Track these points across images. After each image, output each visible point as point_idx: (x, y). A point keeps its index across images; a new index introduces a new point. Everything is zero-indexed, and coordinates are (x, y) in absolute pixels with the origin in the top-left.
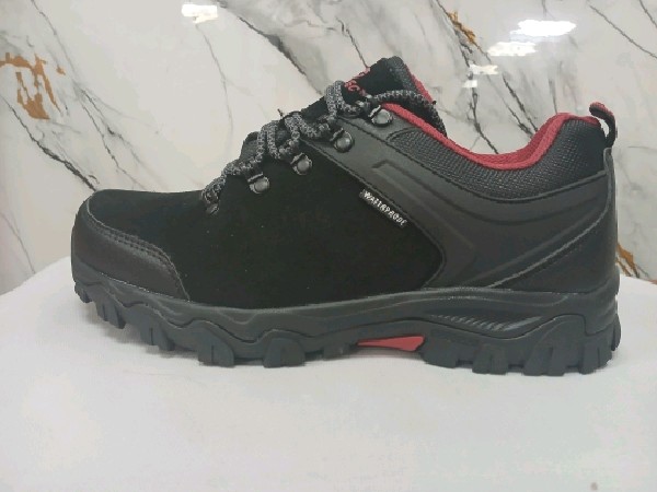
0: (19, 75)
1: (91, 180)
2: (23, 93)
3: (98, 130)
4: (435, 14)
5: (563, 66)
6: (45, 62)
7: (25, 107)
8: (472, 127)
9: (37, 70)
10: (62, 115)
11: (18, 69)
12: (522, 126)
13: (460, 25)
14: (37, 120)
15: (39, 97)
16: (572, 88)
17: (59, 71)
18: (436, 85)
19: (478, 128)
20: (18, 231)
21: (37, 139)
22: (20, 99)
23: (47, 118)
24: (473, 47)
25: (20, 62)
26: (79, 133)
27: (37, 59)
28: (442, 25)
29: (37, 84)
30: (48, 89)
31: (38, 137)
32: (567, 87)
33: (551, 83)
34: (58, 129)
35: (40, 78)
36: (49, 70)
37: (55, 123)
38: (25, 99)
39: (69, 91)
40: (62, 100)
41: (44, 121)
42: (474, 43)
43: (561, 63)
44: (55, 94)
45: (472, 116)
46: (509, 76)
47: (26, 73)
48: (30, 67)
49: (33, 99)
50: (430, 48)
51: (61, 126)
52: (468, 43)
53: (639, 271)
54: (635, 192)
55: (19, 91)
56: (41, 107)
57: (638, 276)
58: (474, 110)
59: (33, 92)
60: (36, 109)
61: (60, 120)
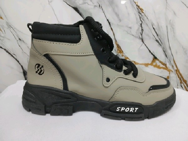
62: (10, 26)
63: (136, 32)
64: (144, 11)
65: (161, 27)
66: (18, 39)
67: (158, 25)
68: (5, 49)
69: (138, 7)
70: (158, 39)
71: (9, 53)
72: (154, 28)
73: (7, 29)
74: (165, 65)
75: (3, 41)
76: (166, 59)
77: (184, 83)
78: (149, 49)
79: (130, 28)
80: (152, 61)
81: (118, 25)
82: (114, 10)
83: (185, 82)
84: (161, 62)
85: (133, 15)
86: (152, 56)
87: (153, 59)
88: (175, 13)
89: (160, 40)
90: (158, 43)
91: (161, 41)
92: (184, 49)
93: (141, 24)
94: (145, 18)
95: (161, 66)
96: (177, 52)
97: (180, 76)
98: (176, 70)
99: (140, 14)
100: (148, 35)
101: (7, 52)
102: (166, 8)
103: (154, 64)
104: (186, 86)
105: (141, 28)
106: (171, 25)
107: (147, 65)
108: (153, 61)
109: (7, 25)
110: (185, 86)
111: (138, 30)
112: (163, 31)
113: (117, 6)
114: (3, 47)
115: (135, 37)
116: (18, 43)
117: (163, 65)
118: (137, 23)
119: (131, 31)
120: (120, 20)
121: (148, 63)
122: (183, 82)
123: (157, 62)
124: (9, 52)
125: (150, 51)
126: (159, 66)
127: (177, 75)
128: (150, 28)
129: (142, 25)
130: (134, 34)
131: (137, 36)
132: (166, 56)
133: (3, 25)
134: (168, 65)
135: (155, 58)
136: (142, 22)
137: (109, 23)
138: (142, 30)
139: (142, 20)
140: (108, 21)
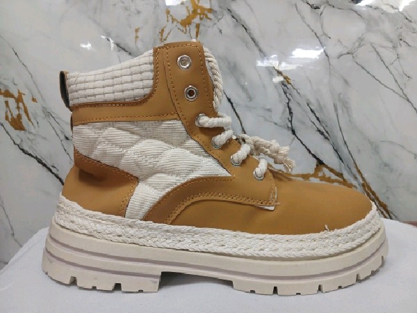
1: (54, 170)
2: (9, 113)
3: (59, 137)
5: (341, 96)
6: (24, 94)
7: (9, 122)
8: (291, 132)
9: (19, 100)
10: (35, 127)
11: (6, 99)
12: (319, 131)
13: (281, 73)
14: (18, 131)
15: (19, 116)
16: (347, 108)
17: (34, 100)
18: (268, 108)
19: (294, 132)
22: (7, 118)
23: (25, 130)
24: (289, 86)
25: (7, 94)
26: (45, 138)
27: (19, 92)
28: (271, 73)
29: (18, 108)
30: (26, 112)
31: (18, 142)
32: (344, 108)
33: (335, 106)
34: (31, 137)
35: (21, 105)
36: (27, 99)
37: (30, 133)
38: (10, 117)
39: (40, 113)
40: (35, 119)
41: (23, 131)
42: (289, 83)
43: (340, 94)
44: (30, 115)
45: (290, 126)
46: (310, 102)
47: (12, 101)
48: (14, 98)
49: (15, 117)
50: (264, 86)
51: (34, 135)
52: (286, 83)
53: (391, 215)
54: (386, 168)
55: (6, 112)
56: (21, 123)
57: (391, 219)
58: (291, 121)
59: (15, 113)
60: (17, 124)
61: (33, 130)
62: (48, 114)
63: (281, 118)
64: (291, 82)
65: (324, 106)
66: (63, 137)
67: (319, 104)
68: (36, 158)
69: (279, 75)
70: (322, 129)
71: (44, 165)
72: (312, 111)
73: (44, 118)
74: (341, 175)
75: (34, 142)
76: (340, 164)
77: (382, 209)
78: (306, 147)
79: (269, 110)
80: (316, 169)
81: (247, 106)
82: (238, 81)
83: (384, 206)
84: (331, 170)
86: (314, 161)
87: (317, 165)
88: (346, 82)
89: (325, 130)
90: (322, 137)
91: (327, 132)
92: (371, 143)
93: (288, 103)
94: (294, 92)
95: (334, 177)
96: (359, 151)
97: (372, 196)
98: (363, 185)
99: (285, 86)
100: (303, 123)
101: (40, 161)
102: (330, 73)
103: (320, 174)
105: (288, 109)
106: (342, 104)
107: (306, 177)
108: (317, 169)
109: (43, 112)
111: (284, 111)
112: (329, 114)
113: (243, 74)
114: (33, 154)
115: (280, 126)
116: (63, 146)
117: (337, 176)
118: (281, 102)
119: (271, 117)
120: (250, 99)
121: (309, 174)
123: (325, 170)
124: (44, 162)
125: (309, 151)
126: (329, 178)
128: (304, 111)
129: (290, 105)
130: (278, 121)
131: (283, 124)
132: (341, 159)
133: (36, 113)
134: (346, 176)
135: (320, 163)
136: (289, 100)
137: (232, 104)
138: (291, 113)
139: (289, 97)
140: (229, 100)
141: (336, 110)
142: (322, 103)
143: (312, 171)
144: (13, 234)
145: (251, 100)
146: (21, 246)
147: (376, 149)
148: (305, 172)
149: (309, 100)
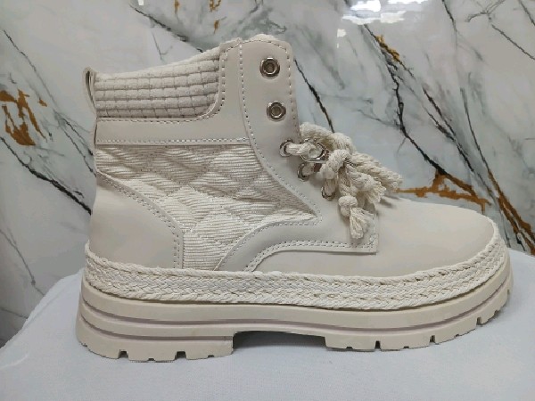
0: (5, 108)
2: (10, 123)
3: (80, 152)
4: (365, 38)
5: (471, 77)
6: (28, 96)
7: (12, 135)
8: (400, 130)
9: (21, 104)
10: (46, 141)
11: (3, 103)
12: (440, 128)
13: (386, 47)
14: (24, 147)
15: (24, 127)
16: (479, 94)
17: (41, 103)
18: (368, 97)
19: (403, 129)
20: (15, 243)
21: (25, 162)
22: (8, 129)
23: (33, 144)
24: (398, 65)
25: (5, 96)
26: (63, 155)
27: (20, 93)
28: (371, 47)
29: (21, 115)
30: (33, 119)
31: (26, 161)
32: (475, 93)
33: (462, 91)
34: (44, 154)
35: (25, 111)
36: (32, 102)
37: (41, 148)
38: (12, 129)
39: (52, 120)
40: (46, 128)
41: (31, 146)
42: (398, 60)
43: (470, 74)
44: (39, 124)
45: (399, 122)
46: (428, 86)
47: (12, 107)
48: (15, 101)
49: (19, 128)
50: (362, 67)
51: (46, 150)
52: (393, 61)
54: (532, 175)
55: (6, 122)
56: (27, 135)
58: (400, 116)
59: (19, 122)
61: (44, 145)
62: (63, 121)
63: (386, 112)
64: (400, 58)
65: (448, 92)
66: (85, 152)
67: (441, 90)
68: (53, 182)
69: (384, 49)
70: (442, 123)
71: (62, 189)
72: (430, 99)
73: (58, 128)
74: (468, 187)
75: (48, 161)
76: (469, 173)
77: (523, 231)
78: (422, 152)
79: (370, 101)
80: (434, 181)
81: (337, 96)
82: (324, 61)
83: (527, 228)
84: (456, 181)
85: (374, 69)
86: (433, 170)
87: (437, 176)
88: (479, 56)
89: (449, 126)
90: (443, 135)
91: (451, 128)
92: (512, 142)
93: (397, 90)
94: (406, 74)
95: (460, 190)
96: (495, 153)
97: (511, 215)
98: (499, 200)
99: (390, 63)
100: (416, 117)
102: (457, 45)
103: (441, 188)
104: (530, 239)
105: (396, 98)
106: (474, 86)
107: (421, 192)
108: (437, 181)
109: (56, 118)
110: (526, 239)
111: (389, 104)
113: (332, 51)
114: (47, 177)
115: (384, 123)
116: (87, 164)
117: (465, 189)
118: (386, 89)
119: (372, 111)
120: (343, 86)
121: (425, 188)
122: (520, 229)
123: (447, 181)
125: (426, 157)
126: (454, 192)
127: (502, 212)
128: (419, 99)
129: (399, 92)
130: (382, 116)
131: (389, 120)
133: (47, 121)
134: (477, 188)
135: (441, 172)
136: (398, 84)
137: (315, 94)
138: (401, 104)
139: (399, 81)
140: (312, 89)
141: (464, 96)
142: (444, 88)
143: (429, 185)
144: (33, 282)
145: (343, 88)
146: (43, 295)
147: (518, 149)
148: (420, 186)
149: (426, 84)
